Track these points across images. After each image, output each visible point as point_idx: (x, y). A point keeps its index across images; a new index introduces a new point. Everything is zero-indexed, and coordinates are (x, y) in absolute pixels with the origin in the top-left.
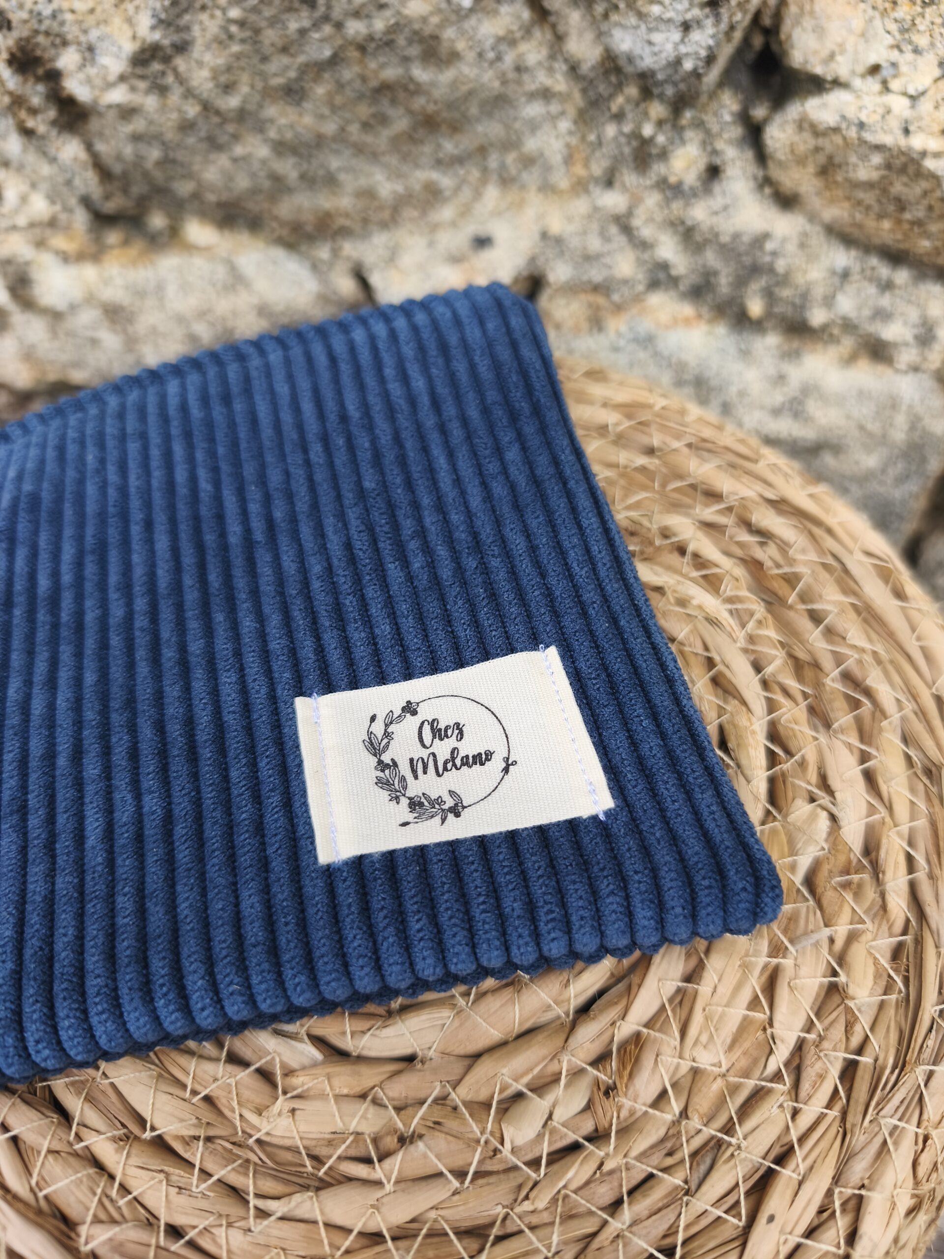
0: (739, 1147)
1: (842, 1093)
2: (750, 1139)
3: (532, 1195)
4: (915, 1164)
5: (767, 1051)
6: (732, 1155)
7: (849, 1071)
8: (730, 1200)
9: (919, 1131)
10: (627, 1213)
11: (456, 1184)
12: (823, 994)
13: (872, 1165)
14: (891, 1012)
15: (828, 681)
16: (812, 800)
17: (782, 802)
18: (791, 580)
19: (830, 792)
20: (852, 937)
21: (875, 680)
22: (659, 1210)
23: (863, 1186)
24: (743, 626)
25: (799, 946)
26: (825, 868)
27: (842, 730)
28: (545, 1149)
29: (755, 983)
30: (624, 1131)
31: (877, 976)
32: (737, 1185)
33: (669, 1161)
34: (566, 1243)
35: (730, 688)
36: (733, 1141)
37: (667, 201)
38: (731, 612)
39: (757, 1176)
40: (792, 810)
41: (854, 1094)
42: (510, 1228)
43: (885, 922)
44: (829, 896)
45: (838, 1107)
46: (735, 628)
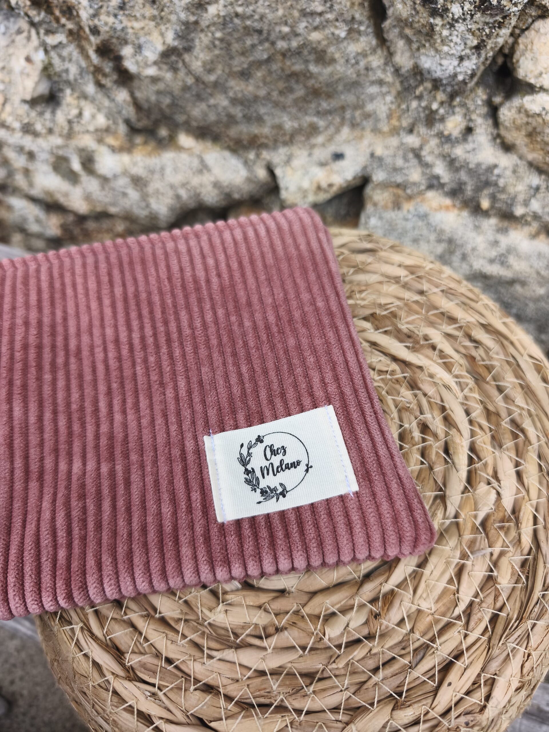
0: (437, 649)
1: (490, 629)
2: (443, 646)
3: (337, 661)
4: (522, 666)
5: (455, 605)
6: (434, 652)
7: (494, 619)
8: (431, 673)
9: (526, 651)
10: (381, 674)
11: (301, 652)
12: (485, 580)
13: (501, 665)
14: (518, 592)
15: (503, 423)
16: (489, 483)
17: (474, 483)
18: (489, 368)
19: (498, 480)
20: (502, 554)
21: (527, 424)
22: (397, 674)
23: (496, 674)
24: (462, 391)
25: (475, 556)
26: (492, 518)
27: (508, 449)
28: (345, 640)
29: (451, 571)
30: (383, 636)
31: (513, 574)
32: (435, 666)
33: (403, 652)
34: (351, 684)
35: (453, 423)
36: (435, 646)
37: (442, 144)
38: (456, 382)
39: (444, 664)
40: (478, 487)
41: (496, 630)
42: (325, 675)
43: (519, 548)
44: (492, 532)
45: (487, 635)
46: (458, 391)
